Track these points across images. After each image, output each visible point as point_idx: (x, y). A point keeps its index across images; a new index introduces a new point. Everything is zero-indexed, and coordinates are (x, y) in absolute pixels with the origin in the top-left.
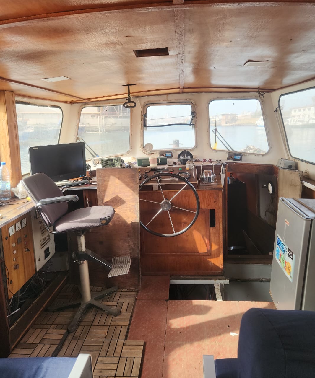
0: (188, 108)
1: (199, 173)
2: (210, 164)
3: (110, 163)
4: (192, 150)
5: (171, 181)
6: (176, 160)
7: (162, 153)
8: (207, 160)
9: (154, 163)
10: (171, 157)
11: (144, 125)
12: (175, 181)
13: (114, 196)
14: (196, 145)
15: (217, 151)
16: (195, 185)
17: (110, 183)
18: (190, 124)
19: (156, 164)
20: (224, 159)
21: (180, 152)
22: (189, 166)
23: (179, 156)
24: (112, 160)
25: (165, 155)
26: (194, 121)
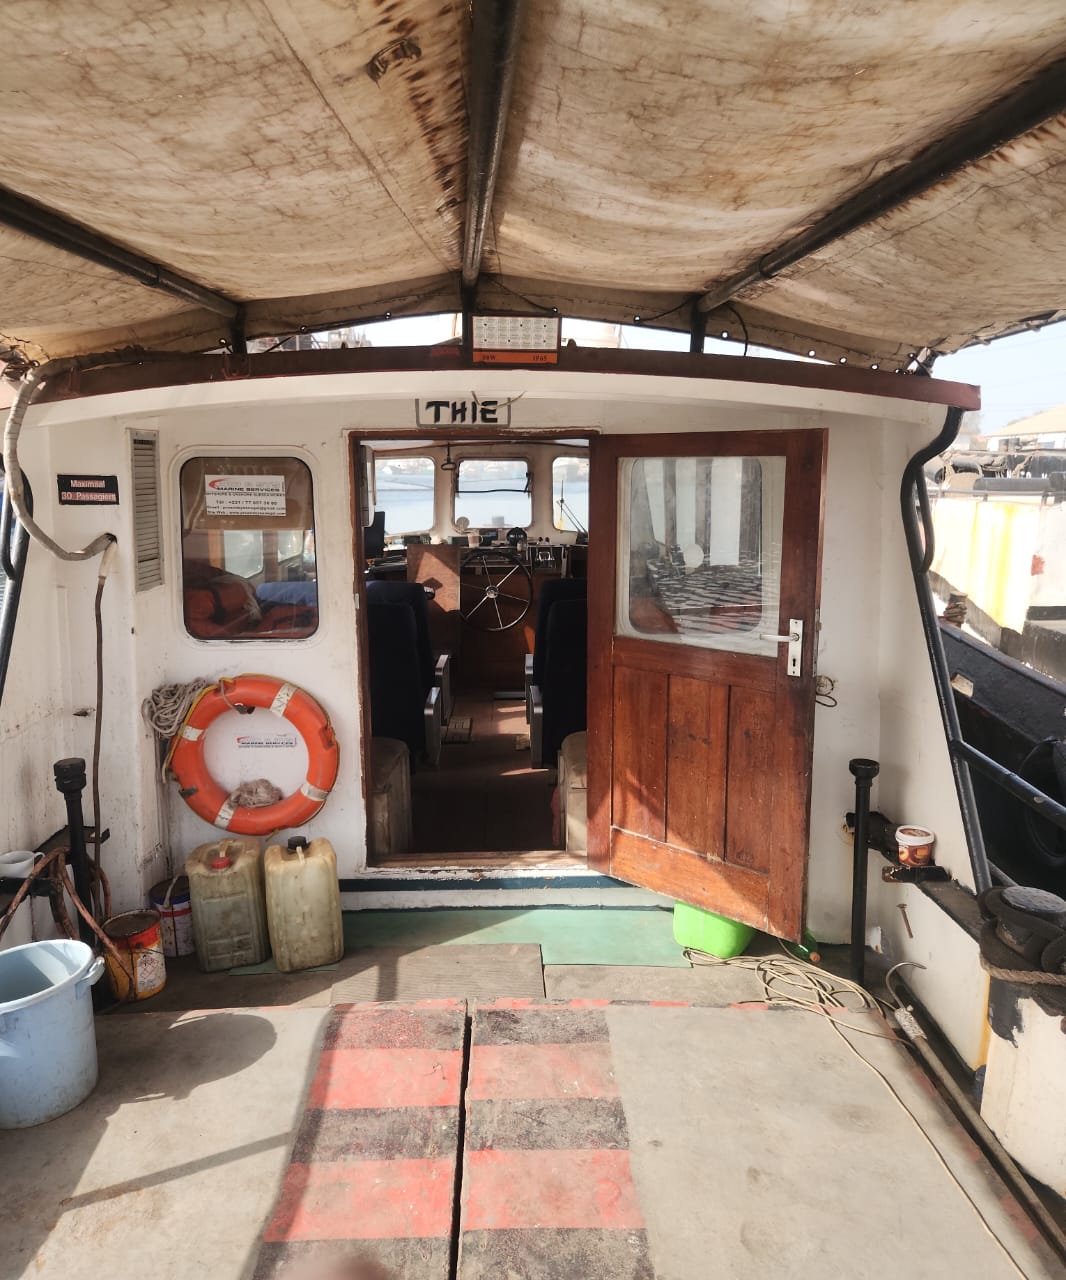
0: (521, 467)
1: (534, 556)
2: (547, 544)
3: (416, 540)
4: (526, 529)
5: (499, 563)
6: (506, 542)
7: (483, 531)
8: (544, 539)
9: (474, 542)
10: (496, 538)
11: (456, 490)
12: (502, 563)
13: (428, 578)
14: (533, 522)
15: (562, 531)
16: (529, 568)
17: (423, 562)
18: (525, 491)
19: (477, 545)
20: (571, 541)
21: (507, 531)
22: (522, 546)
23: (508, 534)
24: (418, 537)
25: (488, 536)
26: (530, 486)
